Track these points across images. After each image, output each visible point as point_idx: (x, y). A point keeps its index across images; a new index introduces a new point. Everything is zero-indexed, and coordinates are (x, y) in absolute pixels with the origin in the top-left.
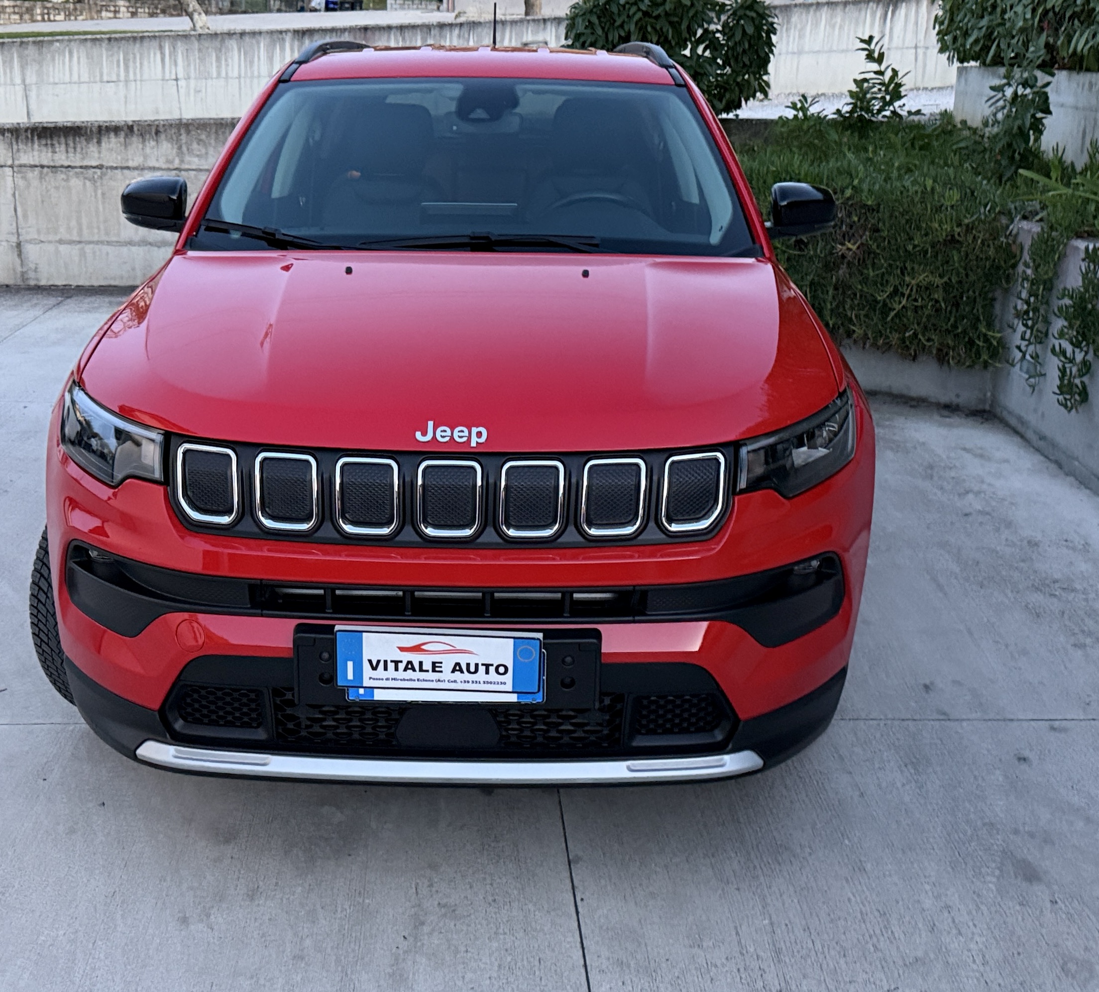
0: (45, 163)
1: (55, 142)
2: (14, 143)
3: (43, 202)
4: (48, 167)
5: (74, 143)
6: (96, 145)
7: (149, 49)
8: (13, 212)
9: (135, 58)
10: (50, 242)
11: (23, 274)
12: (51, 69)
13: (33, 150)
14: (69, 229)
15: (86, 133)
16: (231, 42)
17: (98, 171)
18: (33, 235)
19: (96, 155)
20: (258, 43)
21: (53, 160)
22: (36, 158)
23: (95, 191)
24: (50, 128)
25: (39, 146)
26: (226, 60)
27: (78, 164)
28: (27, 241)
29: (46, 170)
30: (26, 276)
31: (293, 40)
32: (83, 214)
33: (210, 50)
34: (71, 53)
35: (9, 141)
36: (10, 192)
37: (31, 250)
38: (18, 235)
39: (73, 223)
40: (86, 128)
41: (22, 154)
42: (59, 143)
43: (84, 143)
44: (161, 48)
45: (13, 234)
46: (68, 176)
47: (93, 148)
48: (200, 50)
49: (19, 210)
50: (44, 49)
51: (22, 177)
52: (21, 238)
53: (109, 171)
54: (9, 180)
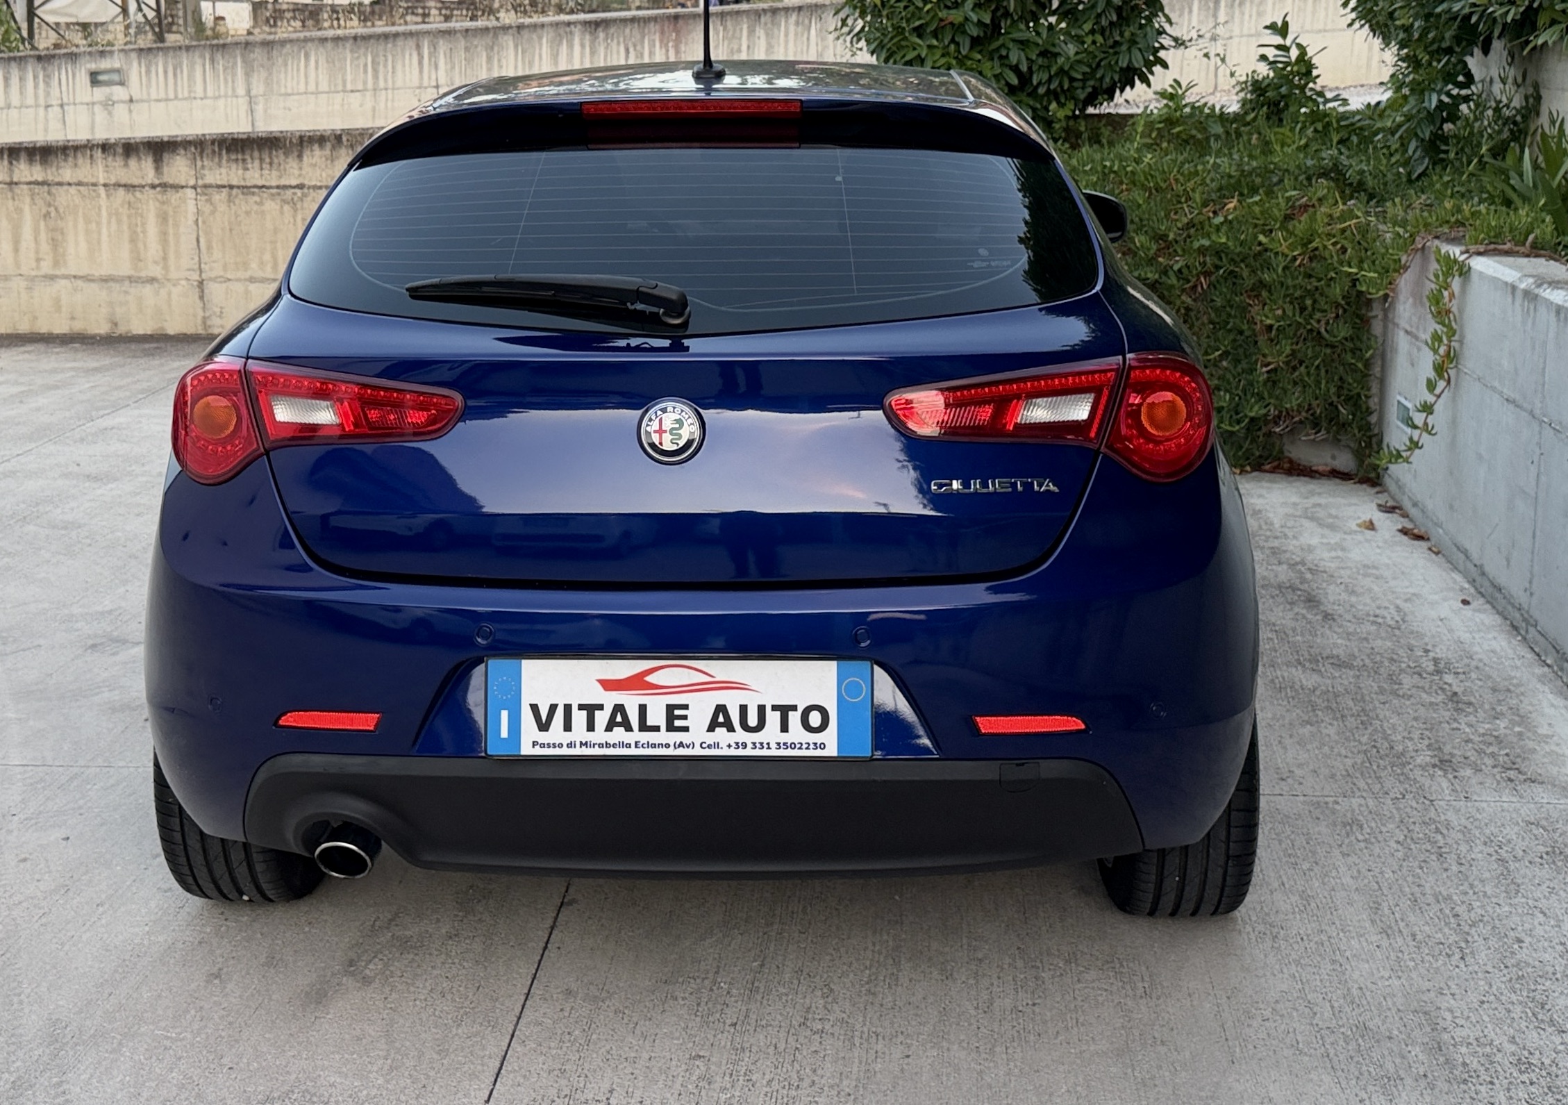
0: (235, 183)
1: (247, 157)
2: (198, 158)
3: (231, 230)
4: (238, 187)
5: (271, 158)
6: (297, 161)
7: (403, 50)
8: (195, 243)
9: (386, 60)
10: (238, 280)
11: (205, 319)
12: (282, 76)
13: (220, 167)
14: (262, 264)
15: (285, 144)
16: (506, 38)
17: (299, 192)
18: (218, 271)
19: (296, 172)
20: (540, 38)
21: (244, 179)
22: (224, 176)
23: (294, 217)
24: (242, 140)
25: (228, 161)
26: (499, 60)
27: (274, 184)
28: (211, 279)
29: (235, 191)
30: (209, 323)
31: (583, 33)
32: (279, 245)
33: (479, 48)
34: (307, 56)
35: (189, 155)
36: (191, 218)
37: (215, 291)
38: (201, 272)
39: (267, 257)
40: (285, 138)
41: (206, 172)
42: (252, 159)
43: (282, 157)
44: (418, 47)
45: (193, 270)
46: (261, 198)
47: (292, 163)
48: (467, 49)
49: (202, 240)
50: (274, 52)
51: (206, 200)
52: (204, 276)
53: (311, 191)
54: (191, 206)
